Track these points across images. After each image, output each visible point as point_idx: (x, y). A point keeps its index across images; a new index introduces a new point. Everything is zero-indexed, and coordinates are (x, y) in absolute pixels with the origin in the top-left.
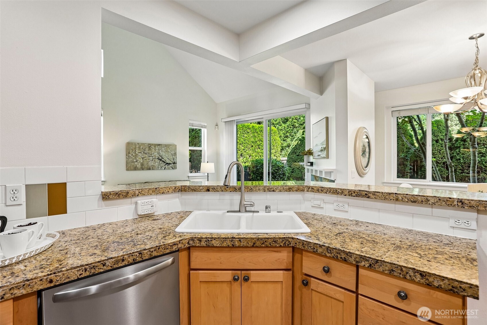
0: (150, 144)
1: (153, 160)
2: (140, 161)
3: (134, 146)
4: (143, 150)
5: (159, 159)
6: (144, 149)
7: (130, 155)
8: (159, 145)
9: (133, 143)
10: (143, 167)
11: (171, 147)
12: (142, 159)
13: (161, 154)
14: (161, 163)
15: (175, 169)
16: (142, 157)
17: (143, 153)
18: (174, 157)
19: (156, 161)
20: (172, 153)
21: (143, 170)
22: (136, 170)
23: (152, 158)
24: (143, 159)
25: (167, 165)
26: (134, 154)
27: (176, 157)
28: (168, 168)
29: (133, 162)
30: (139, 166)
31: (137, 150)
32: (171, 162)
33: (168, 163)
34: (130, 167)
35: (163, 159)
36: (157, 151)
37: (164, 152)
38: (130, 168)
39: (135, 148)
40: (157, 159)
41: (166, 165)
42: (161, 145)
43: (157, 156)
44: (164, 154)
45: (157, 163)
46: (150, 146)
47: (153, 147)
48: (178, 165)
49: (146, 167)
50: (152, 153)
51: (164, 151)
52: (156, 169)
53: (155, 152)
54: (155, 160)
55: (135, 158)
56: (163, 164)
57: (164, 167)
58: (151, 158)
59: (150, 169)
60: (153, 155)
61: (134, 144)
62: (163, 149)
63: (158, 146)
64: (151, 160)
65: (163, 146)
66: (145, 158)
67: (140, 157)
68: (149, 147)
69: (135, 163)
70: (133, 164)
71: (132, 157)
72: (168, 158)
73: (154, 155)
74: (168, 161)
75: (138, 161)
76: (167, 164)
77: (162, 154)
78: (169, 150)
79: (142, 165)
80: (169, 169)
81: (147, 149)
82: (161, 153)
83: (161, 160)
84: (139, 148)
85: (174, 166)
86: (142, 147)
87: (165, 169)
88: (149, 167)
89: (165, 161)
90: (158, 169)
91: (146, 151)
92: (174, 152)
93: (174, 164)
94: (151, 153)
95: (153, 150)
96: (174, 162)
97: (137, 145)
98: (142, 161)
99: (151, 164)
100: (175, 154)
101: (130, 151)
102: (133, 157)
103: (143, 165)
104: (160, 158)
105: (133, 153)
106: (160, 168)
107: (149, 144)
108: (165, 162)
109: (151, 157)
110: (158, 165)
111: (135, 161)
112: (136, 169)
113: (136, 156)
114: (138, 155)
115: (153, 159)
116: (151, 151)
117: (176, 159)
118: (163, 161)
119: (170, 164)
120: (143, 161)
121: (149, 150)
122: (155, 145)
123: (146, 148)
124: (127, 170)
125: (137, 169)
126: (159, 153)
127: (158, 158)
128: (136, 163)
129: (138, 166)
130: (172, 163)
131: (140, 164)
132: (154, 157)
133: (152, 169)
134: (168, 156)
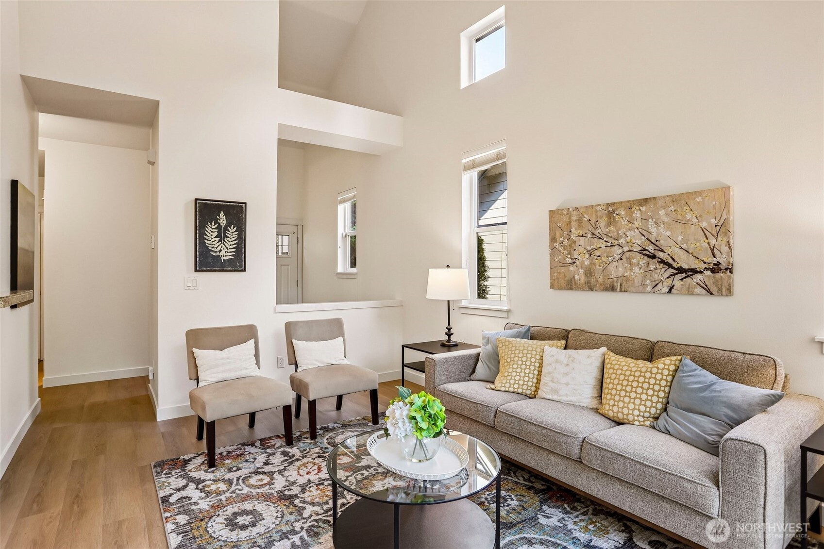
0: (613, 204)
1: (624, 258)
2: (583, 262)
3: (565, 219)
4: (591, 229)
5: (646, 255)
6: (593, 222)
7: (556, 245)
8: (646, 200)
9: (562, 210)
10: (593, 281)
11: (699, 199)
12: (587, 256)
13: (654, 234)
14: (652, 267)
15: (720, 293)
16: (589, 248)
17: (589, 236)
18: (713, 241)
19: (634, 261)
20: (704, 225)
21: (592, 290)
22: (571, 289)
23: (620, 251)
24: (590, 255)
25: (678, 277)
26: (566, 243)
27: (724, 243)
28: (684, 290)
29: (565, 265)
30: (580, 277)
31: (573, 230)
32: (700, 266)
33: (685, 266)
34: (558, 278)
35: (662, 251)
36: (637, 224)
37: (668, 226)
38: (556, 281)
39: (569, 224)
40: (640, 252)
41: (675, 274)
42: (655, 198)
43: (639, 241)
44: (668, 233)
45: (636, 269)
46: (611, 210)
47: (623, 213)
48: (738, 279)
49: (601, 280)
50: (618, 234)
51: (666, 220)
52: (633, 290)
53: (630, 230)
54: (629, 260)
55: (570, 253)
56: (663, 273)
57: (665, 283)
58: (617, 250)
59: (612, 289)
60: (622, 241)
61: (566, 212)
62: (662, 212)
63: (641, 205)
64: (617, 257)
65: (660, 203)
66: (597, 253)
67: (581, 249)
68: (610, 214)
69: (569, 270)
70: (563, 270)
71: (561, 249)
72: (684, 246)
73: (628, 239)
74: (685, 262)
75: (578, 263)
76: (681, 270)
77: (659, 234)
78: (688, 217)
79: (589, 273)
80: (690, 292)
81: (603, 222)
82: (653, 230)
83: (653, 257)
84: (580, 220)
85: (718, 283)
86: (587, 217)
87: (670, 292)
88: (608, 282)
89: (670, 261)
90: (641, 289)
91: (602, 229)
92: (713, 221)
93: (713, 271)
94: (614, 235)
95: (624, 222)
96: (718, 264)
97: (575, 213)
98: (587, 263)
99: (617, 270)
100: (723, 228)
101: (555, 235)
102: (565, 249)
103: (591, 275)
104: (651, 248)
105: (562, 239)
106: (649, 288)
107: (608, 205)
108: (670, 266)
109: (616, 248)
110: (640, 277)
111: (569, 261)
112: (571, 285)
113: (570, 246)
114: (577, 245)
115: (623, 253)
116: (615, 225)
117: (725, 249)
118: (662, 262)
119: (695, 271)
120: (592, 263)
121: (609, 224)
122: (630, 205)
123: (601, 217)
124: (552, 286)
125: (574, 286)
126: (644, 233)
127: (643, 251)
128: (571, 268)
129: (577, 277)
130: (706, 269)
131: (581, 271)
132: (626, 249)
133: (621, 291)
134: (685, 239)
